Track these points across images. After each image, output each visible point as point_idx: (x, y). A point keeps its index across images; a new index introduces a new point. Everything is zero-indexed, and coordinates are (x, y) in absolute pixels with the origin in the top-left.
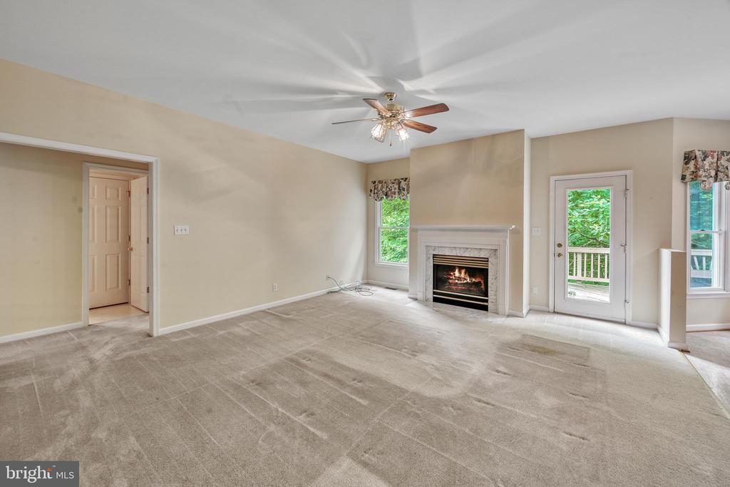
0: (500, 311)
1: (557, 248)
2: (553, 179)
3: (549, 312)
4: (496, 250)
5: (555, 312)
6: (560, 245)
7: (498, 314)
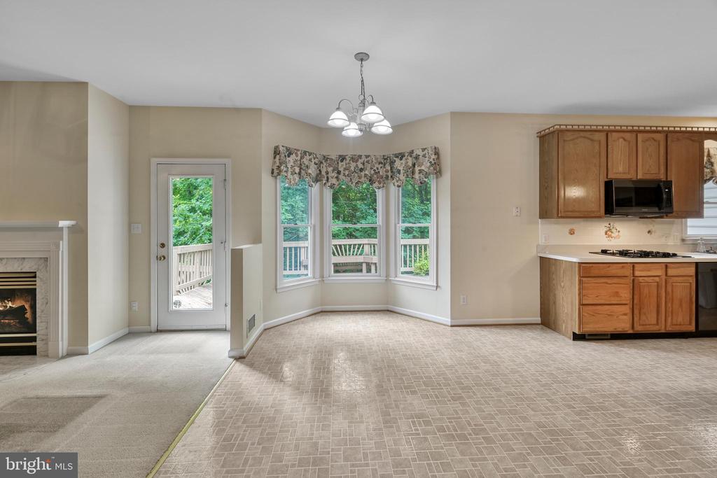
0: (50, 352)
1: (160, 249)
2: (154, 161)
3: (151, 332)
4: (46, 259)
5: (159, 331)
6: (163, 245)
7: (47, 356)
